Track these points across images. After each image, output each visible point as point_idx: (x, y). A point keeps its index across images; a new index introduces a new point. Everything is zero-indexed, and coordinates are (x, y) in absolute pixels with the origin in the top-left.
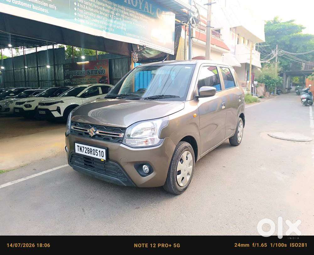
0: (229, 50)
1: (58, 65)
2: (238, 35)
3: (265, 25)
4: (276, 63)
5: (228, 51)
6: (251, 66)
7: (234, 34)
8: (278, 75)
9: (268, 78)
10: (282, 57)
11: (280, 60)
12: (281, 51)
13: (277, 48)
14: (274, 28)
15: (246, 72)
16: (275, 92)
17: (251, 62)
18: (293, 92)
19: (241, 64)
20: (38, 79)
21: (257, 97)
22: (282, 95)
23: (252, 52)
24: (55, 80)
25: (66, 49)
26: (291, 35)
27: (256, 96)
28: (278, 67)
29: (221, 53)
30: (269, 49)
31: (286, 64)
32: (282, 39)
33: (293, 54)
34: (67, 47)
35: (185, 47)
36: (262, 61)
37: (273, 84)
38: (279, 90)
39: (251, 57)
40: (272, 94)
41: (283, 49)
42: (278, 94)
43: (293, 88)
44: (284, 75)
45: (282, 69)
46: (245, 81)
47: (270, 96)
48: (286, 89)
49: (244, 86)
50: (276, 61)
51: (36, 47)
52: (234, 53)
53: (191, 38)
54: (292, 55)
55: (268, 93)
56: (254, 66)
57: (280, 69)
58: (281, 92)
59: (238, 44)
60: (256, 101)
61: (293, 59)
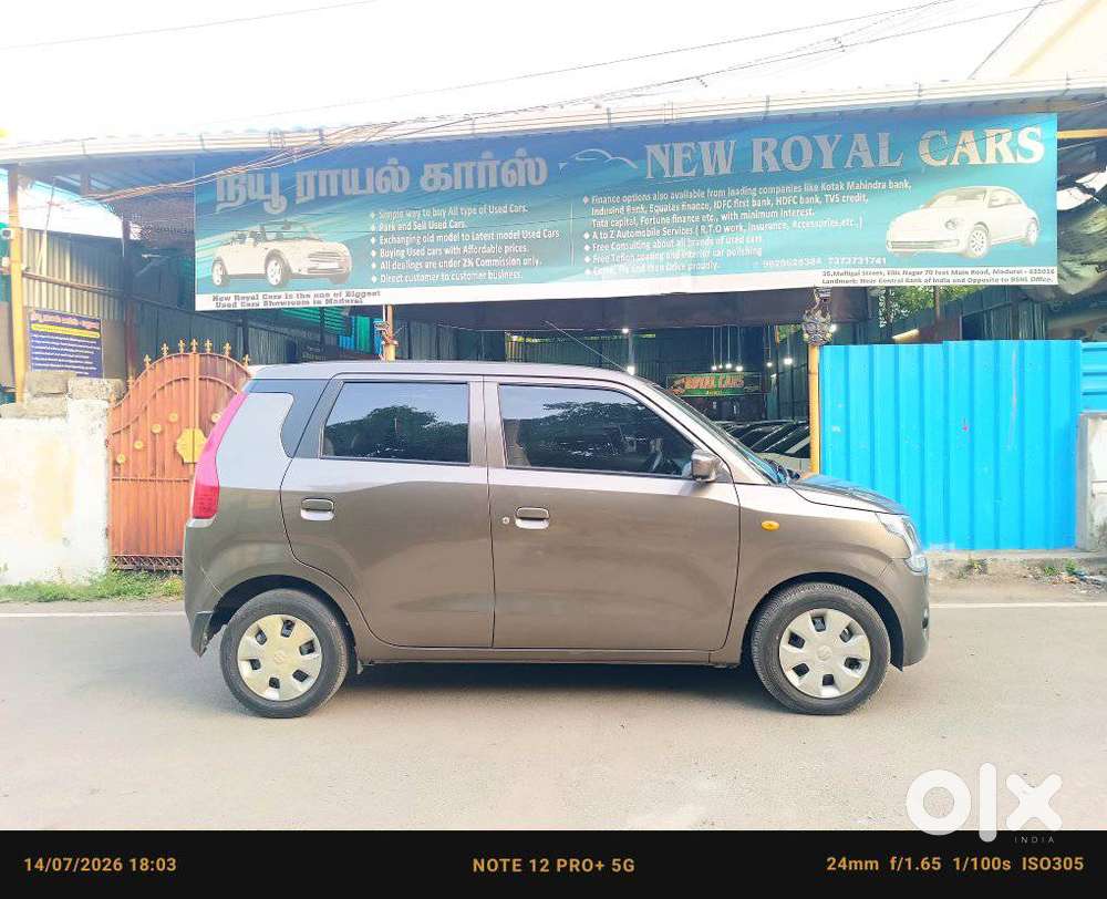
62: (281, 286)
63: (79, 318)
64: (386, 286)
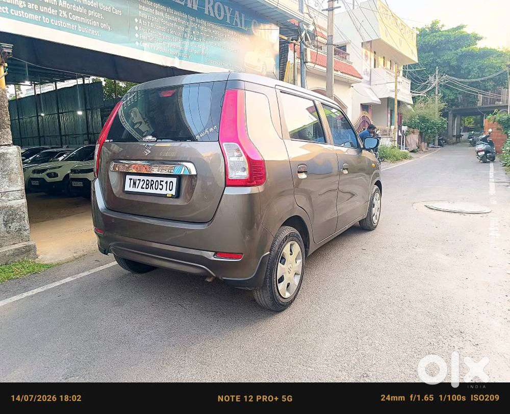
0: (361, 78)
1: (92, 109)
2: (375, 53)
3: (418, 35)
4: (436, 97)
5: (360, 80)
6: (396, 102)
7: (369, 53)
8: (440, 116)
9: (423, 119)
10: (446, 87)
11: (442, 91)
12: (444, 77)
13: (437, 73)
14: (432, 40)
15: (389, 111)
16: (437, 142)
17: (396, 95)
18: (465, 141)
19: (380, 99)
20: (60, 133)
21: (406, 151)
22: (447, 148)
23: (398, 80)
24: (88, 133)
25: (104, 84)
26: (459, 51)
27: (406, 149)
28: (439, 102)
29: (348, 84)
30: (425, 74)
31: (452, 97)
32: (445, 58)
33: (463, 80)
34: (105, 81)
35: (294, 77)
36: (414, 93)
37: (433, 130)
38: (442, 139)
39: (396, 87)
40: (431, 145)
41: (446, 74)
42: (440, 145)
43: (465, 135)
44: (449, 115)
45: (446, 105)
46: (387, 126)
47: (427, 149)
48: (454, 136)
49: (386, 135)
50: (437, 93)
51: (56, 82)
52: (370, 82)
53: (305, 63)
54: (461, 82)
55: (424, 145)
56: (402, 102)
57: (443, 105)
58: (445, 142)
59: (375, 67)
60: (405, 157)
61: (462, 88)
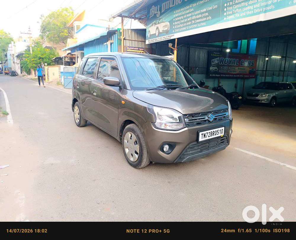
62: (158, 36)
63: (139, 48)
64: (176, 33)
